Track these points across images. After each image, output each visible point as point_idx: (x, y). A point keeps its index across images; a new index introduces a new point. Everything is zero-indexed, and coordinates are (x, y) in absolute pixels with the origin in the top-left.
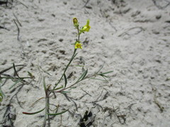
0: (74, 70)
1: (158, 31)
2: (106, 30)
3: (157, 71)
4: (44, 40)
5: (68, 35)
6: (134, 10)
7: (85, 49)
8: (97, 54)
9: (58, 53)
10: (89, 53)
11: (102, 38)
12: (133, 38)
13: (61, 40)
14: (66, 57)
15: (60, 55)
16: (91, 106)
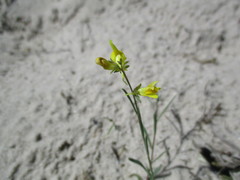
0: (109, 142)
1: (100, 8)
2: (59, 62)
3: (160, 39)
4: (16, 170)
5: (36, 121)
6: (47, 14)
7: (81, 106)
8: (101, 92)
9: (62, 155)
10: (91, 104)
11: (73, 73)
12: (97, 37)
13: (39, 138)
14: (78, 144)
15: (68, 153)
16: (188, 144)
